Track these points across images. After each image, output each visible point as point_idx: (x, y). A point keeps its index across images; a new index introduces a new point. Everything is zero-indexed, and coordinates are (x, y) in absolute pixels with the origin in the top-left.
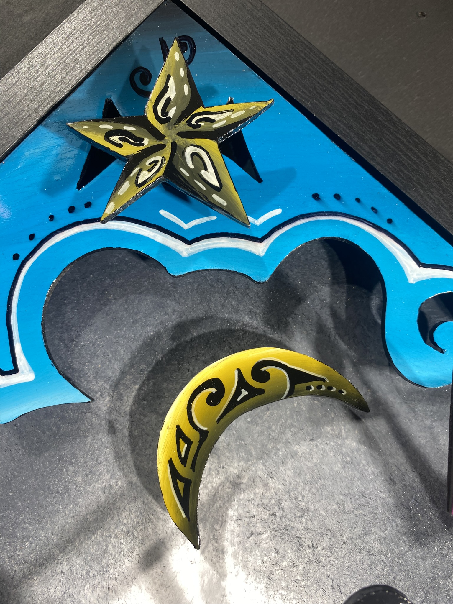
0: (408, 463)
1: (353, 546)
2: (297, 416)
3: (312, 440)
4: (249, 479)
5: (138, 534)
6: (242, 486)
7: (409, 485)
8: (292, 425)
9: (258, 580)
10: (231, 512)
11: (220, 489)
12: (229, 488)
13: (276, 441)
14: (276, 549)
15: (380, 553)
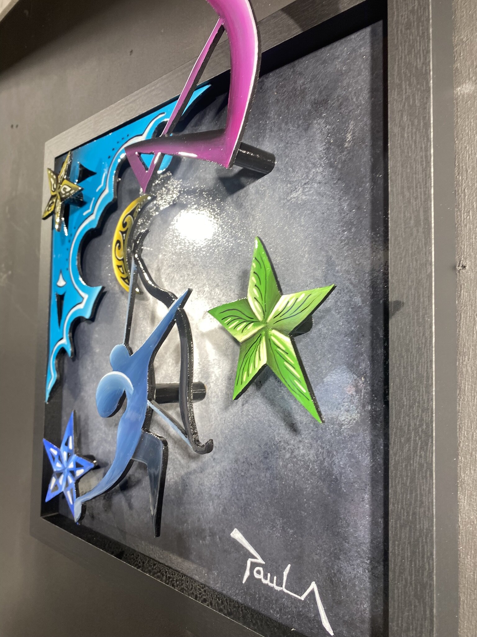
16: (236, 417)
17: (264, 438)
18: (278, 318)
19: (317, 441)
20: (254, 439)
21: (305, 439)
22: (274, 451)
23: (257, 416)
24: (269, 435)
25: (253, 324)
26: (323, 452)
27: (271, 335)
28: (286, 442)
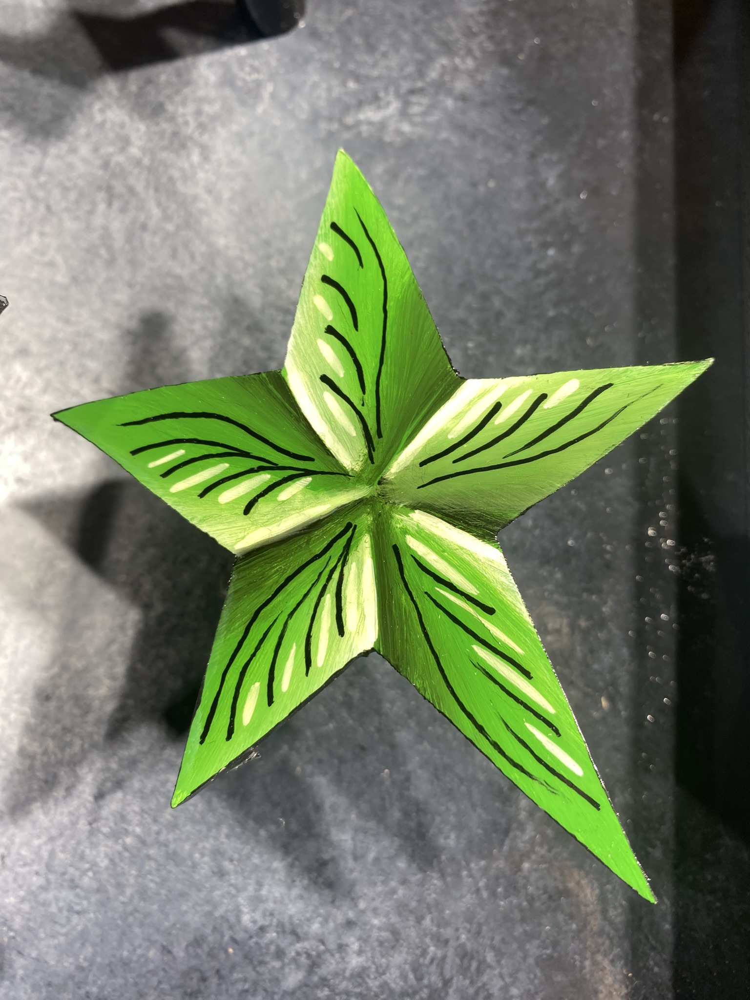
16: (60, 842)
17: (189, 917)
18: (445, 465)
19: (419, 920)
20: (142, 925)
21: (369, 914)
22: (233, 968)
23: (162, 838)
24: (215, 906)
25: (309, 479)
26: (444, 958)
27: (405, 532)
28: (288, 927)
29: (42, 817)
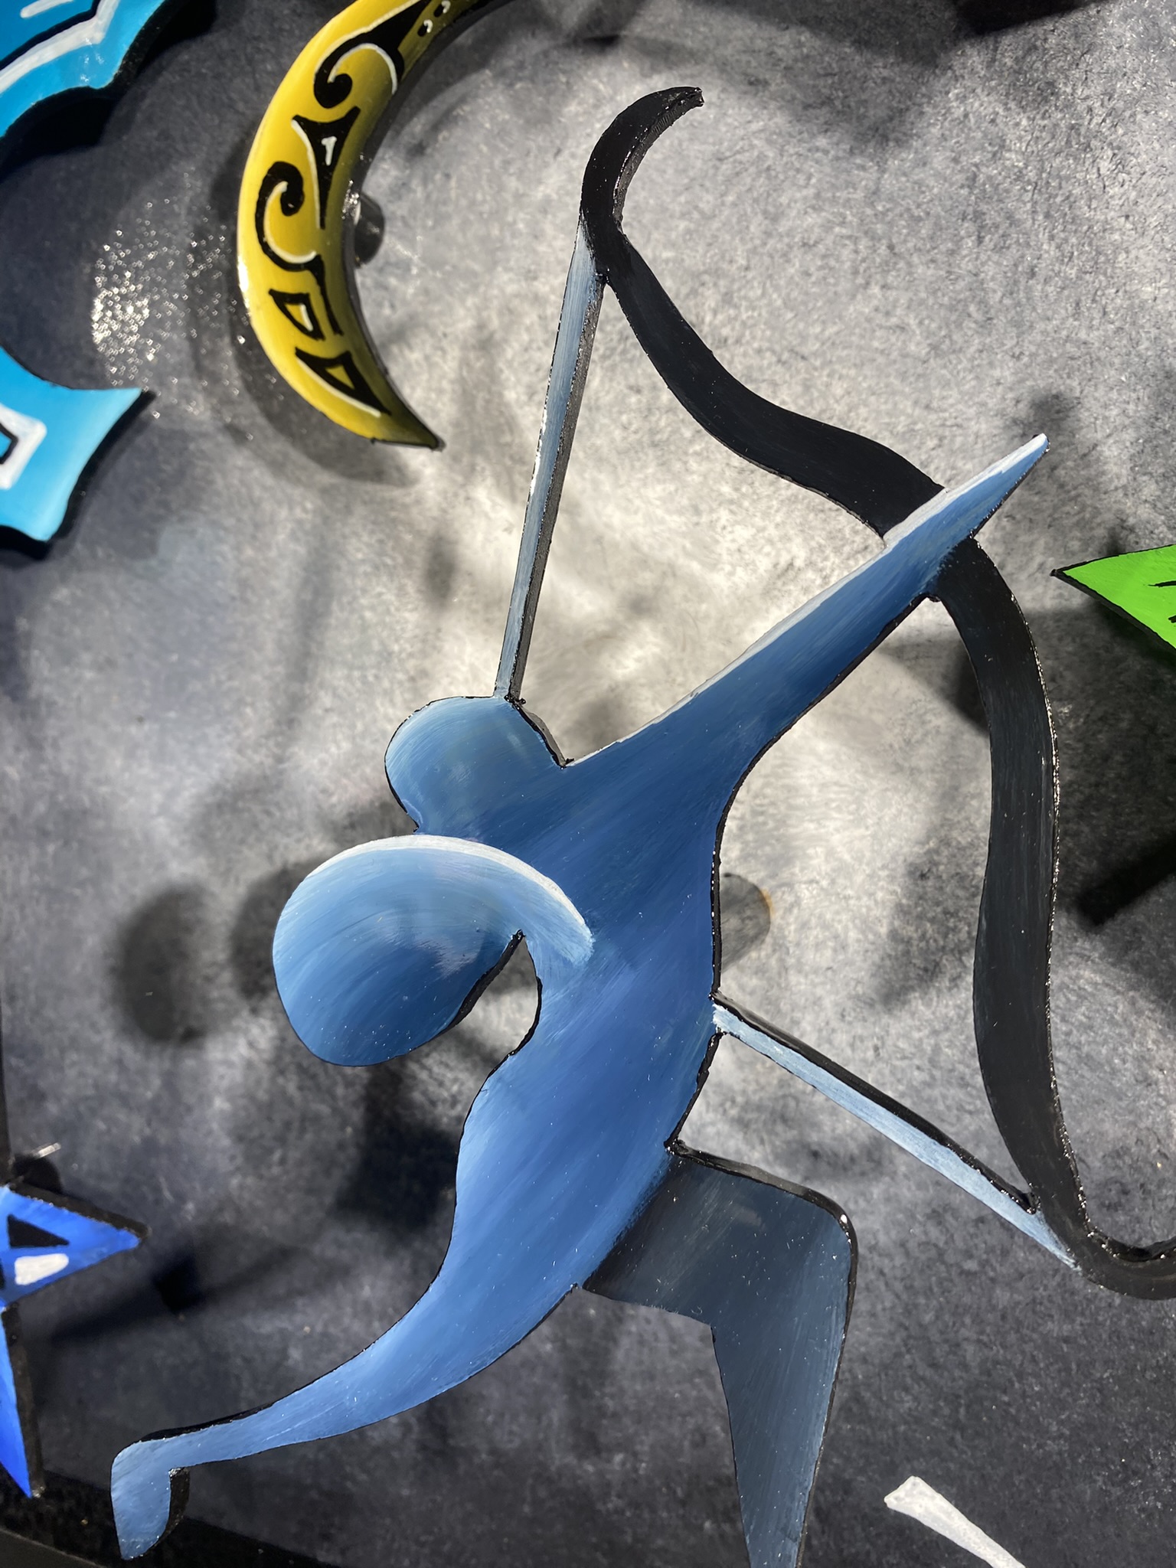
0: (764, 25)
1: (767, 260)
2: (503, 141)
3: (558, 152)
4: (500, 314)
5: (393, 559)
6: (498, 336)
7: (796, 60)
8: (507, 163)
9: (637, 464)
10: (511, 395)
11: (465, 373)
12: (478, 359)
13: (497, 214)
14: (631, 388)
15: (828, 227)
29: (921, 1008)
